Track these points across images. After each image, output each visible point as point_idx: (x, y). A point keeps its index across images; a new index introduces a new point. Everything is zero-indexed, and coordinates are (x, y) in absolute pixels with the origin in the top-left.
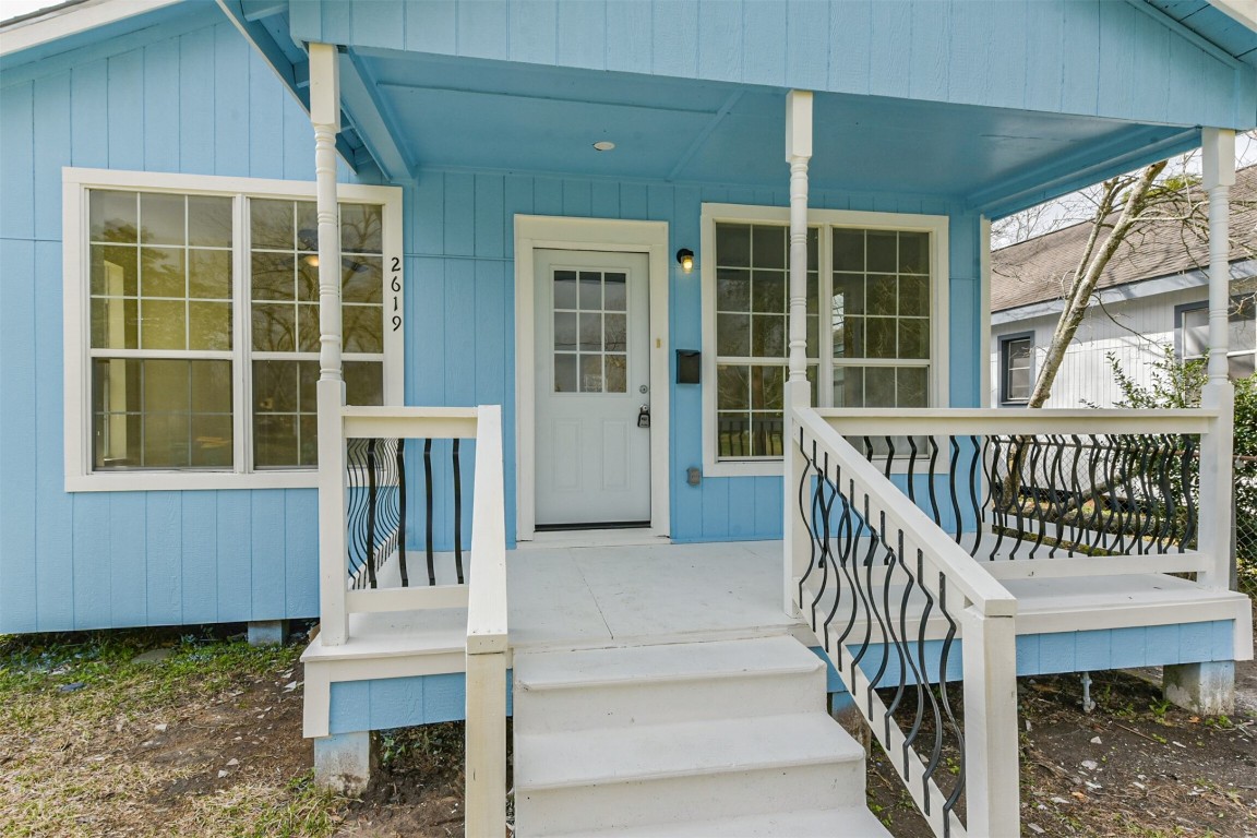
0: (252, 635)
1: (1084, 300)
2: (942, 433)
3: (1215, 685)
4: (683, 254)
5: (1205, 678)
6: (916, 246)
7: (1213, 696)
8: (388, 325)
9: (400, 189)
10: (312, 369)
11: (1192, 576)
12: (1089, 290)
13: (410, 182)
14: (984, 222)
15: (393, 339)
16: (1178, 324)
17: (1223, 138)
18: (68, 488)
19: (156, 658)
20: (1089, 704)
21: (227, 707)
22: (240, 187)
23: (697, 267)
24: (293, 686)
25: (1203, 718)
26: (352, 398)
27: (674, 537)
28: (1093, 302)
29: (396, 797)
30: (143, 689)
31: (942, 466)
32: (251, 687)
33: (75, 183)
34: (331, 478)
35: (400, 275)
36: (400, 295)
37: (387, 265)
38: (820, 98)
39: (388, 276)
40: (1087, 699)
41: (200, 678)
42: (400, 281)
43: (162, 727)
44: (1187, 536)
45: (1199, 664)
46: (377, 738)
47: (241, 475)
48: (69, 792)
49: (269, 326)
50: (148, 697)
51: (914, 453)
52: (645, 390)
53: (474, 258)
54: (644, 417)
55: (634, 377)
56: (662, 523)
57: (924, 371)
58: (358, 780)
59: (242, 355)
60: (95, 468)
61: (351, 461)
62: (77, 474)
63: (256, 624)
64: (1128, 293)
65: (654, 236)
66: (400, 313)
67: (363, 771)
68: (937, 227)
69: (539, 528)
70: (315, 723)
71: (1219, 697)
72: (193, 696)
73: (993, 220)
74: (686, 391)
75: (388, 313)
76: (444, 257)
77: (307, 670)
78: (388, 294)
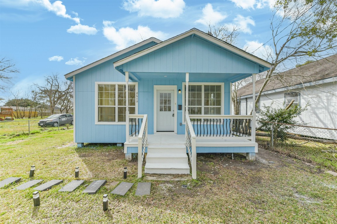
0: (118, 145)
1: (260, 93)
2: (222, 118)
3: (252, 156)
4: (180, 90)
5: (250, 155)
6: (219, 87)
7: (252, 158)
8: (136, 102)
9: (138, 83)
10: (125, 108)
11: (250, 140)
12: (261, 92)
13: (139, 81)
14: (231, 83)
15: (137, 104)
16: (285, 97)
17: (254, 75)
18: (95, 124)
19: (106, 147)
20: (233, 158)
21: (115, 153)
22: (117, 83)
23: (182, 92)
24: (123, 151)
25: (249, 161)
26: (130, 113)
27: (178, 133)
28: (262, 94)
29: (134, 161)
30: (105, 150)
31: (222, 124)
32: (118, 151)
33: (97, 84)
34: (127, 123)
35: (137, 94)
36: (137, 97)
37: (136, 93)
38: (190, 73)
39: (136, 95)
40: (233, 157)
41: (111, 149)
42: (138, 95)
43: (108, 154)
44: (250, 134)
45: (249, 153)
46: (132, 154)
47: (116, 123)
48: (99, 159)
49: (120, 102)
50: (106, 151)
51: (217, 121)
52: (174, 111)
53: (148, 92)
54: (173, 115)
55: (172, 109)
56: (176, 131)
57: (220, 108)
58: (130, 159)
59: (117, 106)
60: (98, 121)
61: (130, 121)
62: (97, 122)
63: (118, 143)
64: (275, 91)
65: (175, 87)
66: (137, 100)
67: (131, 158)
68: (222, 84)
69: (157, 131)
70: (125, 152)
71: (253, 158)
72: (111, 151)
73: (232, 83)
74: (180, 111)
75: (136, 100)
76: (144, 92)
77: (124, 145)
78: (136, 97)
